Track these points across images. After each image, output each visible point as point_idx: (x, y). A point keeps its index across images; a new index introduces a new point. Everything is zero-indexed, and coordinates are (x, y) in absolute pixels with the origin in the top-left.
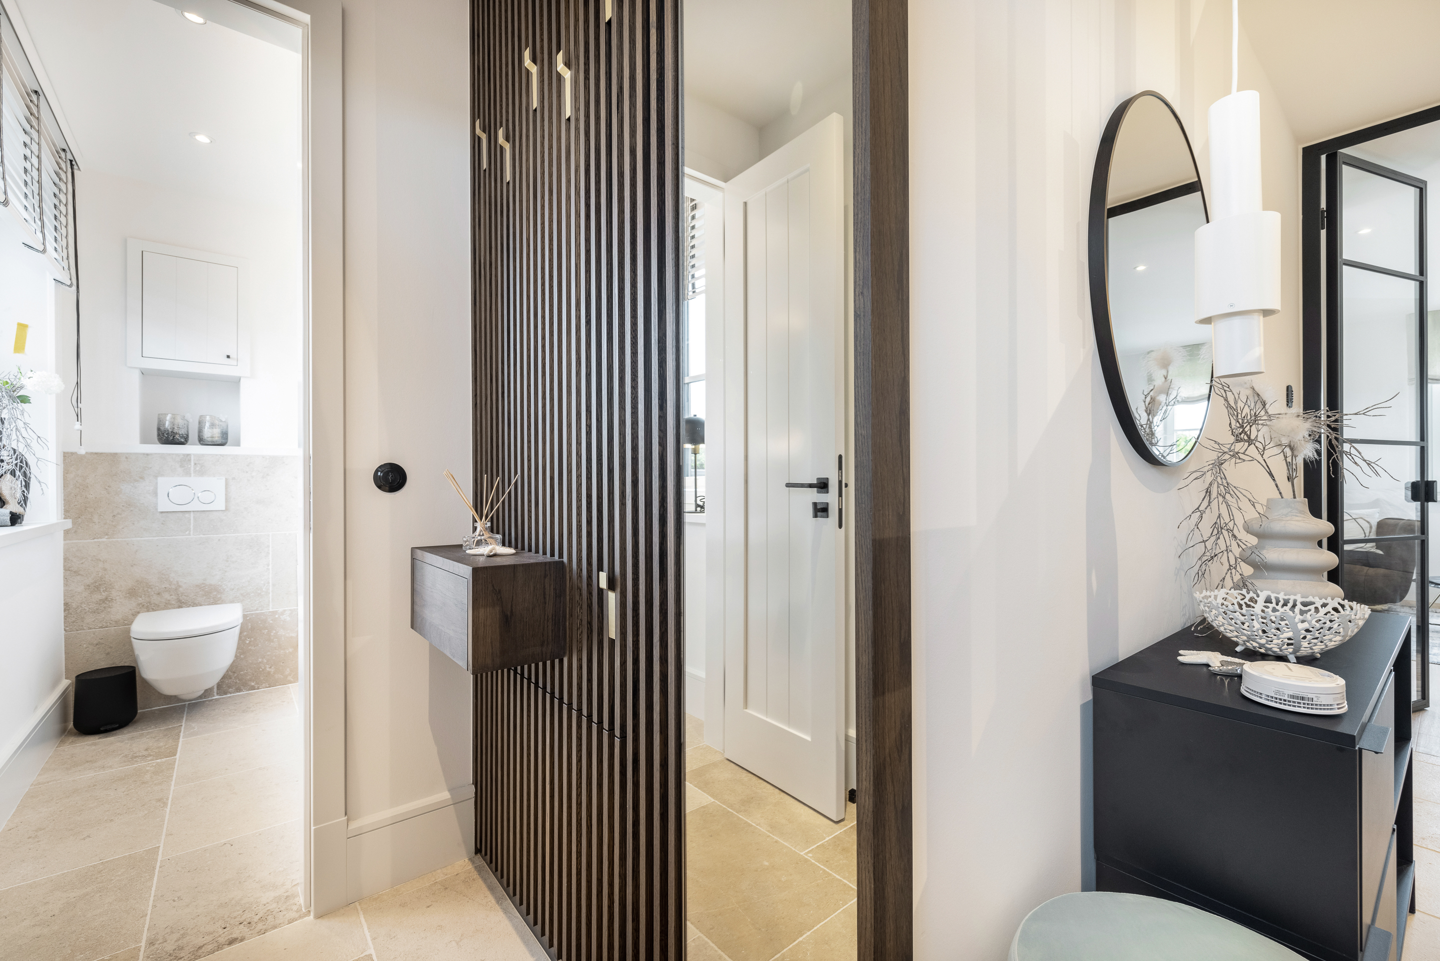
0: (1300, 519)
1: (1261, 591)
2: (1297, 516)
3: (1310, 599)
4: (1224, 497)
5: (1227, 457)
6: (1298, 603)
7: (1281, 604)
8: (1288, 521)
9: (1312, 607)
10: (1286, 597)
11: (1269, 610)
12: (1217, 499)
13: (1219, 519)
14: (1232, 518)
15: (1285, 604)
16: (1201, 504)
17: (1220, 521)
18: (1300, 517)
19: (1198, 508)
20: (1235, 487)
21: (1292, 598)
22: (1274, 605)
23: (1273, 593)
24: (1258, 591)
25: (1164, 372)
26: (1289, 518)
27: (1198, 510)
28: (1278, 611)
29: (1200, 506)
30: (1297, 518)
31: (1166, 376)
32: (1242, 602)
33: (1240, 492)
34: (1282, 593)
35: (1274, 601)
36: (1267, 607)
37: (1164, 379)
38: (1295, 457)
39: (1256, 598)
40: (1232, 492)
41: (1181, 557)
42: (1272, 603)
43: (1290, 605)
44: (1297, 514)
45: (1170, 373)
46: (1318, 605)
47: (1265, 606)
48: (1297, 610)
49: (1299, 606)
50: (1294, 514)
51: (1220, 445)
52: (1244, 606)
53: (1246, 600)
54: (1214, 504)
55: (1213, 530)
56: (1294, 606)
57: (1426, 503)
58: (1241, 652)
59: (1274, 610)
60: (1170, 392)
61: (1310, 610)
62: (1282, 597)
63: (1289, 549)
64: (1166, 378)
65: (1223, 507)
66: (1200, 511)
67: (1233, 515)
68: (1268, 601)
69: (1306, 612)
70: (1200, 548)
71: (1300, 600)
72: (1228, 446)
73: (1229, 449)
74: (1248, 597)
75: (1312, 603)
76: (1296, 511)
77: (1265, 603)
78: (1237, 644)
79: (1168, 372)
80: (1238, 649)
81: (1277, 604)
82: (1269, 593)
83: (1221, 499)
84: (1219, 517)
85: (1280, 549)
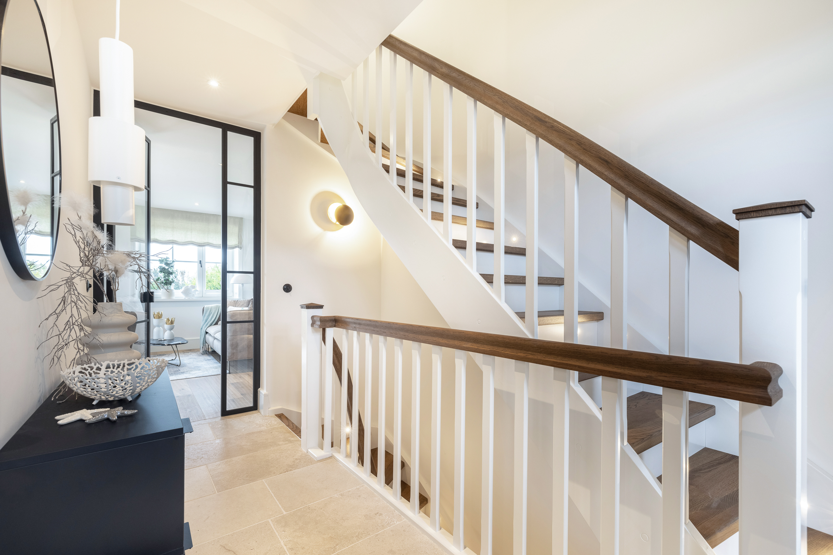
0: (119, 315)
1: (104, 362)
2: (117, 313)
3: (133, 361)
4: (76, 304)
5: (75, 275)
6: (126, 365)
7: (115, 368)
8: (113, 316)
9: (134, 366)
10: (119, 363)
11: (109, 373)
12: (70, 304)
13: (71, 318)
14: (80, 317)
15: (118, 367)
16: (57, 308)
17: (72, 319)
18: (119, 313)
19: (55, 312)
20: (84, 296)
21: (122, 362)
22: (112, 369)
23: (110, 362)
24: (102, 363)
25: (23, 208)
26: (113, 315)
27: (54, 313)
28: (114, 372)
29: (56, 310)
30: (117, 314)
31: (24, 211)
32: (91, 372)
33: (87, 299)
34: (116, 361)
35: (111, 366)
36: (108, 371)
37: (22, 213)
38: (118, 278)
39: (100, 367)
40: (81, 299)
41: (39, 349)
42: (110, 368)
43: (121, 367)
44: (117, 312)
45: (28, 210)
46: (137, 363)
47: (106, 371)
48: (125, 369)
49: (126, 366)
50: (116, 312)
51: (71, 268)
52: (93, 375)
53: (94, 370)
54: (68, 308)
55: (66, 326)
56: (124, 366)
57: (149, 303)
58: (97, 404)
59: (112, 372)
60: (28, 225)
61: (133, 368)
62: (116, 363)
63: (113, 333)
64: (24, 213)
65: (75, 310)
66: (57, 314)
67: (80, 315)
68: (108, 367)
69: (130, 369)
70: (55, 340)
71: (126, 362)
72: (77, 269)
73: (78, 270)
74: (95, 367)
75: (133, 363)
76: (117, 310)
77: (106, 369)
78: (93, 400)
79: (26, 209)
80: (94, 403)
81: (113, 368)
82: (108, 362)
83: (73, 304)
84: (71, 316)
85: (108, 334)
